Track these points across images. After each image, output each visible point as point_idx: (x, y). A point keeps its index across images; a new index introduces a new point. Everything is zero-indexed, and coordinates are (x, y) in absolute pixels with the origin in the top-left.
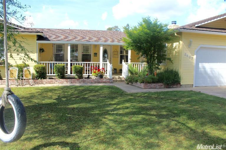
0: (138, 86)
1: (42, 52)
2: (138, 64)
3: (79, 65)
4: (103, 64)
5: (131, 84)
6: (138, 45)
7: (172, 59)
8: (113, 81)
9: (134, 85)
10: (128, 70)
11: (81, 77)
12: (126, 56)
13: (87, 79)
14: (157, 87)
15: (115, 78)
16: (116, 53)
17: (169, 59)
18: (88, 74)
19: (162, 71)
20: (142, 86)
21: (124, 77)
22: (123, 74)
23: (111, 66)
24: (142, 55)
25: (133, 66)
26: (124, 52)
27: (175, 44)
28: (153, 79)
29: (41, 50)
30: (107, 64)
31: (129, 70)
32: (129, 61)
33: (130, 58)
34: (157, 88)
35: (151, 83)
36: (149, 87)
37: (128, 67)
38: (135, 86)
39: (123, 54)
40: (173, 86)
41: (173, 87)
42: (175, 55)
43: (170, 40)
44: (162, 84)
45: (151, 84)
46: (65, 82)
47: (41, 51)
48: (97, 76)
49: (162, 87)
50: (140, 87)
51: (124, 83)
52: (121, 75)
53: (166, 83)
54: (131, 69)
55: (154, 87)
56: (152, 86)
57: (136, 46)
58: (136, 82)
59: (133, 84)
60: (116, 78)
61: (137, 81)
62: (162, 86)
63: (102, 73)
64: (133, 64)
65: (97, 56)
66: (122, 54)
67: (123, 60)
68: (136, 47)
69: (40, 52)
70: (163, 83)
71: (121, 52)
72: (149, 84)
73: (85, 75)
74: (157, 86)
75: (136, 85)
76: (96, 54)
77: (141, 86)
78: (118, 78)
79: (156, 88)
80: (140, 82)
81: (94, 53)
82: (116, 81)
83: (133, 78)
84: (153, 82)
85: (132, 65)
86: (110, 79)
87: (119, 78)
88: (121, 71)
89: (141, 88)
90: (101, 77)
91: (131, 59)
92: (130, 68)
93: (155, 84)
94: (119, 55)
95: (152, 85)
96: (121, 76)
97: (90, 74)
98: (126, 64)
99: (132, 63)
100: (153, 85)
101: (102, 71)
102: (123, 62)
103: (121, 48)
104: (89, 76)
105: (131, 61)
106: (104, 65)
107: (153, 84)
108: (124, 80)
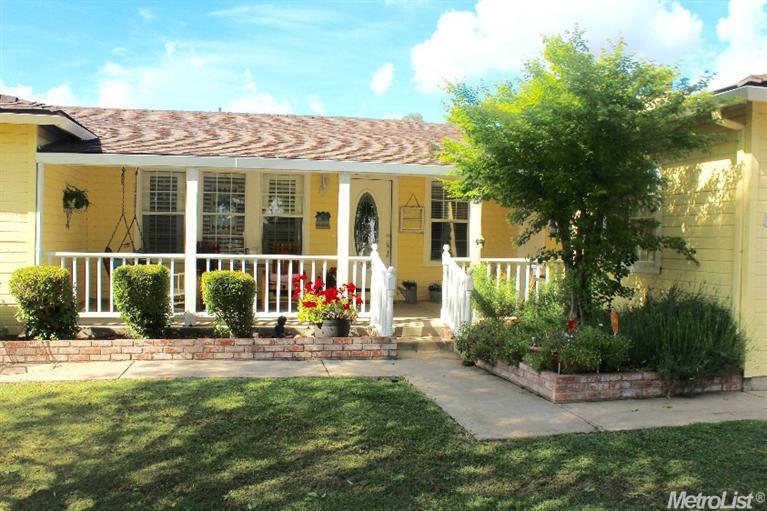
0: (524, 383)
1: (78, 206)
2: (514, 266)
3: (237, 267)
4: (351, 264)
5: (488, 367)
6: (520, 175)
7: (688, 246)
8: (400, 345)
9: (504, 374)
10: (468, 295)
11: (243, 327)
12: (457, 226)
13: (267, 341)
14: (626, 394)
15: (409, 329)
16: (413, 213)
17: (678, 244)
18: (277, 314)
19: (640, 300)
20: (547, 384)
21: (452, 326)
22: (444, 310)
23: (388, 275)
24: (538, 226)
25: (494, 272)
26: (447, 210)
27: (710, 170)
28: (603, 350)
29: (74, 199)
30: (369, 264)
31: (475, 295)
32: (474, 249)
33: (481, 238)
34: (627, 398)
35: (595, 372)
36: (587, 393)
37: (471, 280)
38: (506, 380)
39: (446, 216)
40: (704, 386)
41: (707, 389)
42: (709, 225)
43: (695, 146)
44: (648, 376)
45: (594, 377)
46: (161, 356)
47: (72, 203)
48: (320, 325)
49: (652, 391)
50: (535, 388)
51: (451, 355)
52: (437, 315)
53: (673, 371)
54: (482, 291)
55: (611, 392)
56: (599, 387)
57: (513, 178)
58: (511, 364)
59: (497, 370)
60: (412, 332)
61: (517, 358)
62: (648, 385)
63: (347, 307)
64: (494, 266)
65: (328, 226)
66: (440, 217)
67: (446, 247)
68: (511, 182)
69: (66, 205)
70: (655, 370)
71: (437, 209)
72: (583, 379)
73: (265, 317)
74: (627, 385)
75: (512, 376)
76: (325, 219)
77: (541, 385)
78: (420, 332)
79: (620, 398)
80: (538, 365)
81: (319, 215)
82: (414, 346)
83: (496, 339)
84: (606, 368)
85: (489, 267)
86: (383, 338)
87: (428, 330)
88: (435, 293)
89: (539, 396)
90: (342, 327)
91: (483, 243)
92: (477, 287)
93: (614, 378)
94: (428, 221)
95: (599, 381)
96: (435, 323)
97: (288, 314)
98: (460, 264)
99: (487, 260)
100: (604, 383)
101: (345, 302)
102: (446, 256)
103: (438, 191)
104: (282, 321)
105: (482, 250)
106: (355, 267)
107: (605, 378)
108: (448, 344)
